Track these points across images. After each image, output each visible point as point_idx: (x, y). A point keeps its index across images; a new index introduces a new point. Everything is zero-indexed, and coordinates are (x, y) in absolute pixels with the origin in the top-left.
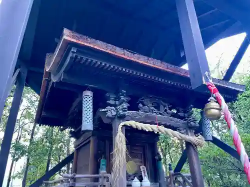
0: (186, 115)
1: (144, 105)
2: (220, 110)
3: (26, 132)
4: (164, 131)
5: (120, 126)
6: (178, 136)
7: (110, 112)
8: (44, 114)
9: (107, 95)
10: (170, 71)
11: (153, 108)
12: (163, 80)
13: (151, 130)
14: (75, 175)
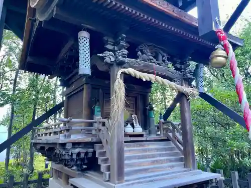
0: (183, 67)
1: (143, 53)
2: (226, 58)
3: (8, 81)
4: (161, 82)
5: (119, 73)
6: (174, 87)
7: (109, 57)
8: (29, 59)
9: (105, 38)
10: (175, 15)
11: (151, 57)
12: (167, 26)
13: (149, 80)
14: (71, 119)
